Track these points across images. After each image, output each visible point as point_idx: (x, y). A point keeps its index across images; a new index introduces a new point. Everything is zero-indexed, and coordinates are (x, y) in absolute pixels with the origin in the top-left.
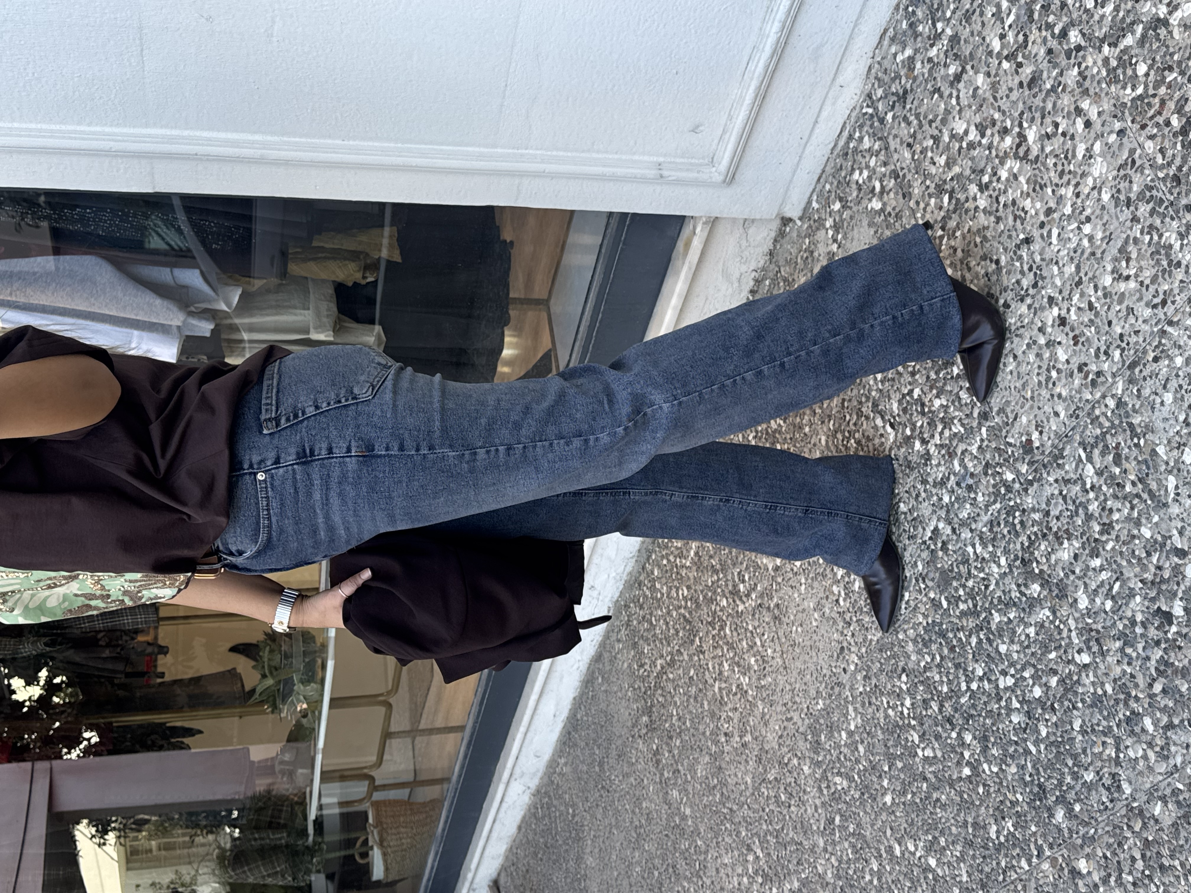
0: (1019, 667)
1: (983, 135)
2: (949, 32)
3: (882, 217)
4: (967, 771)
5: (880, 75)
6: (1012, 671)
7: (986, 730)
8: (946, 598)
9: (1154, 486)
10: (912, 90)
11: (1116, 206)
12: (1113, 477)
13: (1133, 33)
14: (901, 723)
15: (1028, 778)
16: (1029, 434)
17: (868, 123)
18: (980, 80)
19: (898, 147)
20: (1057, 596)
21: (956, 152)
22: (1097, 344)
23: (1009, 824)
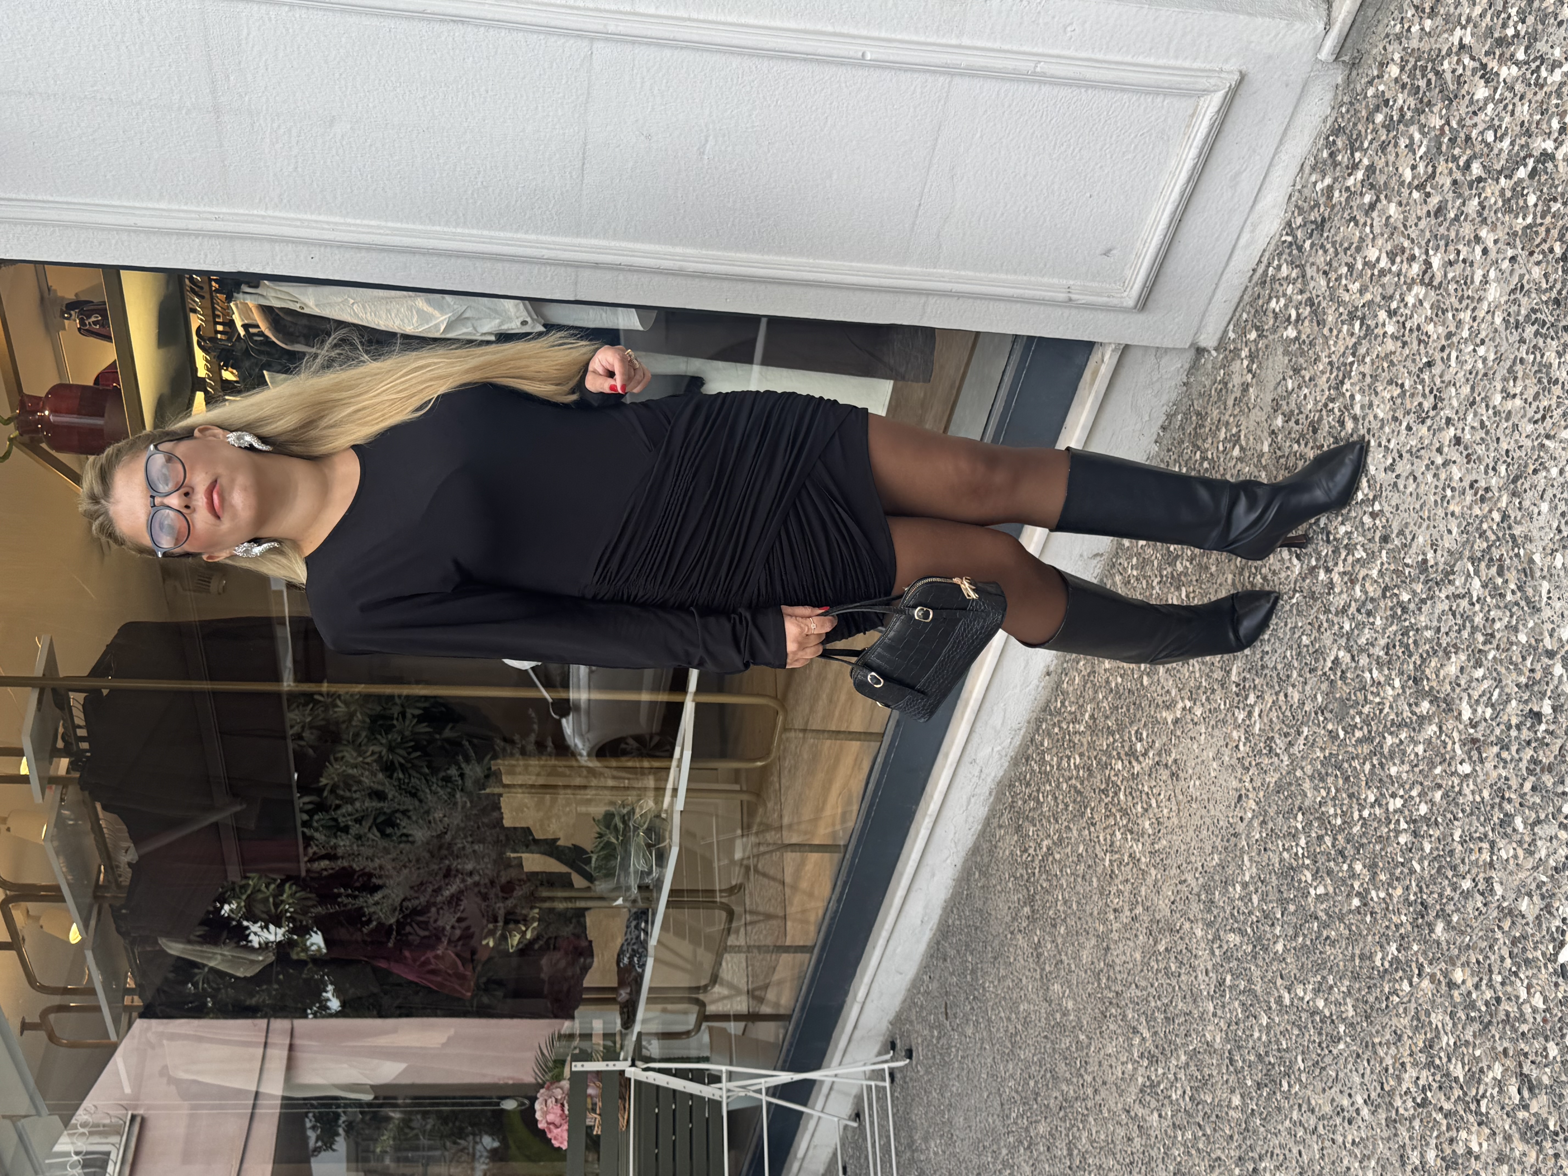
0: (1407, 787)
1: (1393, 262)
2: (1366, 162)
3: (1297, 345)
4: (1356, 902)
5: (1300, 203)
6: (1401, 792)
7: (1376, 856)
8: (1343, 729)
9: (1530, 592)
10: (1329, 218)
11: (1507, 329)
12: (1496, 588)
13: (1525, 165)
14: (1295, 864)
15: (1412, 898)
16: (1424, 554)
17: (1287, 251)
18: (1393, 209)
19: (1315, 274)
20: (1444, 711)
21: (1368, 280)
22: (1487, 460)
23: (1393, 948)
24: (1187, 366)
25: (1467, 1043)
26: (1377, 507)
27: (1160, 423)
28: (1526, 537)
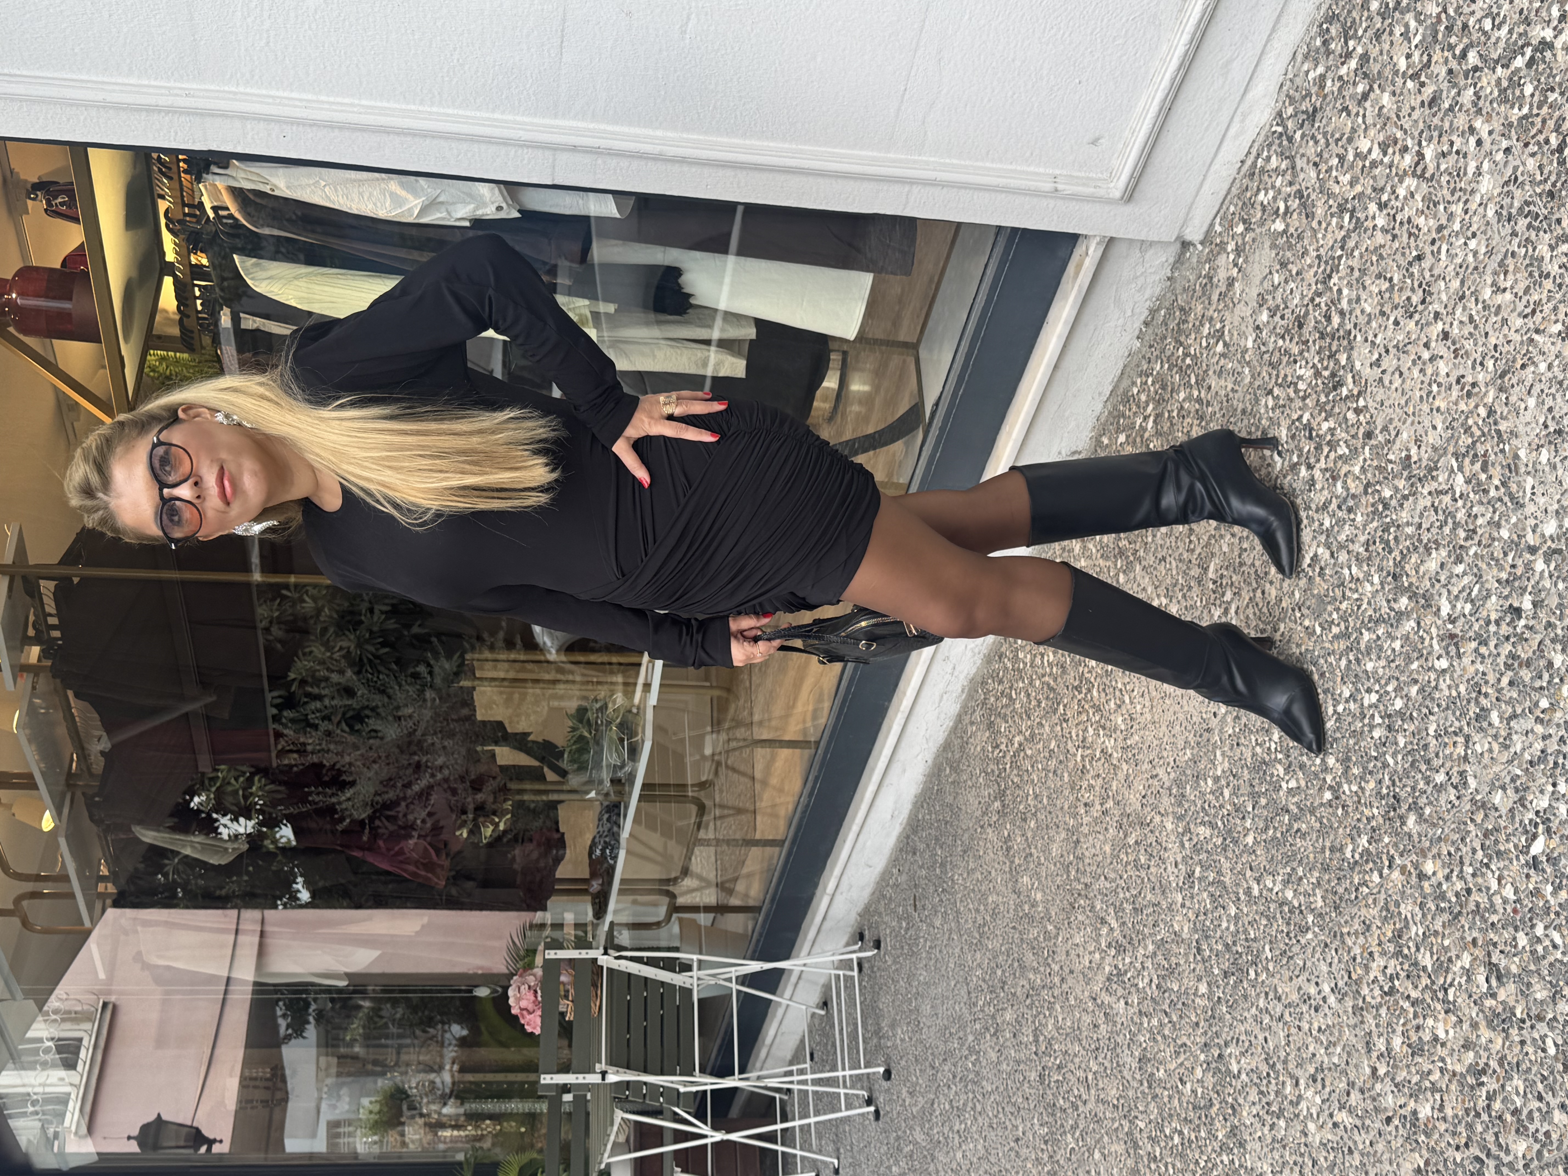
0: (1383, 682)
1: (1385, 154)
2: (1360, 50)
3: (1284, 239)
4: (1328, 795)
5: (1291, 92)
6: (1377, 687)
7: (1349, 751)
8: (1320, 625)
9: (1514, 488)
10: (1321, 108)
11: (1499, 222)
12: (1479, 484)
13: (1523, 55)
14: (1267, 759)
15: (1384, 791)
16: (1408, 450)
17: (1277, 142)
18: (1386, 99)
19: (1304, 166)
20: (1423, 606)
21: (1359, 172)
22: (1475, 355)
23: (1364, 841)
24: (1172, 260)
25: (1436, 933)
26: (1361, 403)
27: (1143, 318)
28: (1511, 432)
